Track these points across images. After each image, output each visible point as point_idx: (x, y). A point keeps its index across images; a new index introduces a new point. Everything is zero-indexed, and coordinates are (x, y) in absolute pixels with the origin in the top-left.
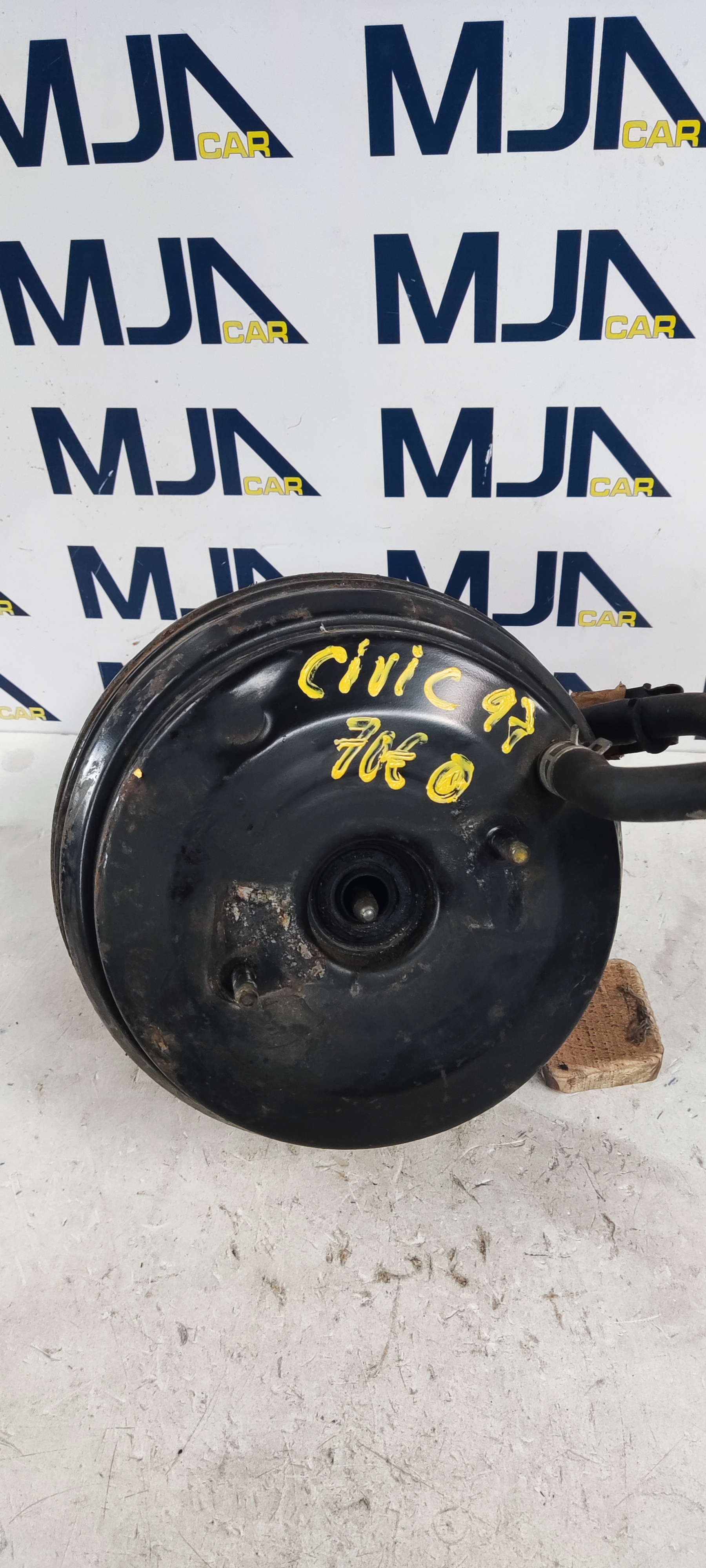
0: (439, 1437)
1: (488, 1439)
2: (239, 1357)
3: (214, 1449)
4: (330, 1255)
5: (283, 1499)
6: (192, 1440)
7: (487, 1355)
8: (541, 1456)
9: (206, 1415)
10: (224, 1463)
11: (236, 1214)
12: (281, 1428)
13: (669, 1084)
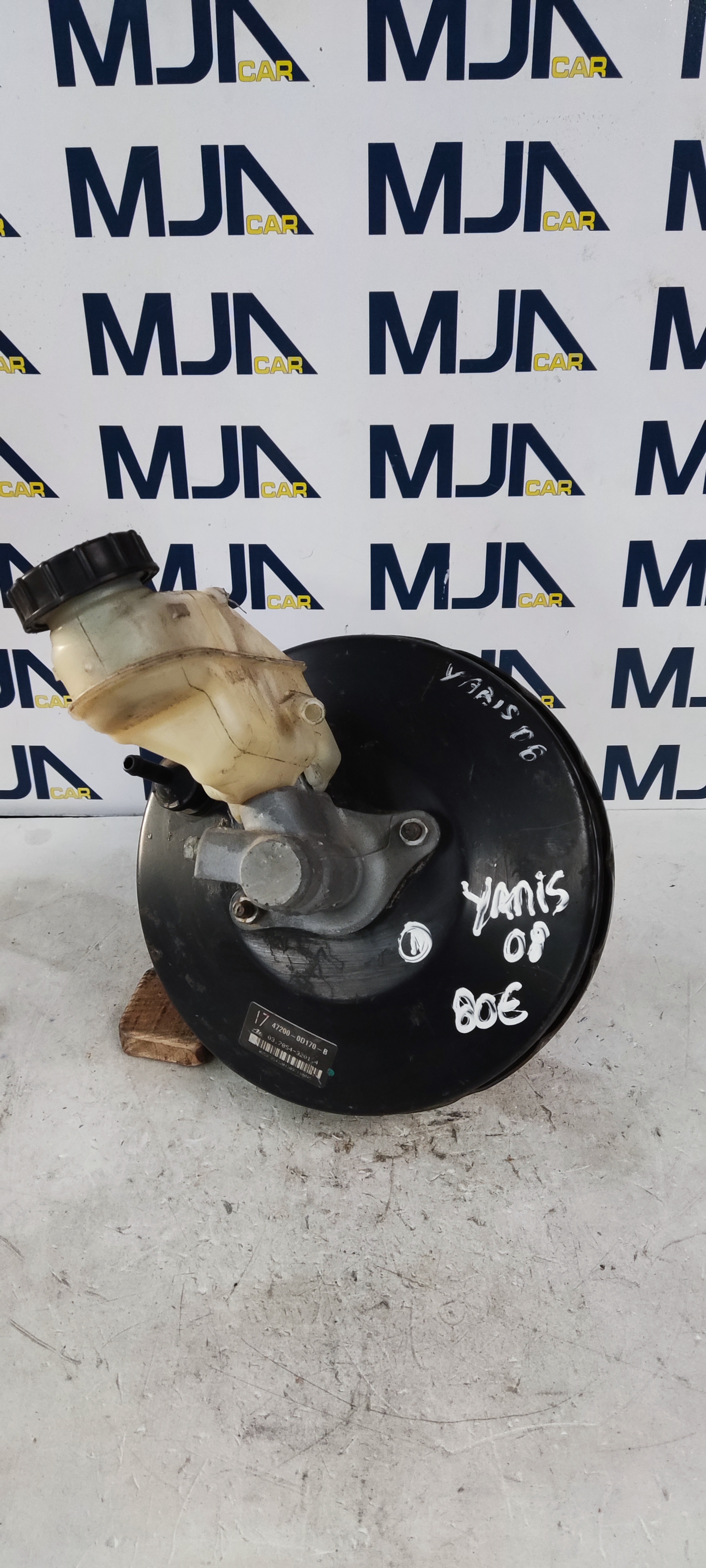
0: (436, 1257)
1: (473, 1254)
2: (274, 1218)
3: (262, 1280)
4: (337, 1148)
5: (320, 1308)
6: (244, 1275)
7: (465, 1201)
8: (514, 1263)
9: (254, 1258)
10: (271, 1288)
11: (260, 1128)
12: (314, 1262)
13: (581, 1021)
